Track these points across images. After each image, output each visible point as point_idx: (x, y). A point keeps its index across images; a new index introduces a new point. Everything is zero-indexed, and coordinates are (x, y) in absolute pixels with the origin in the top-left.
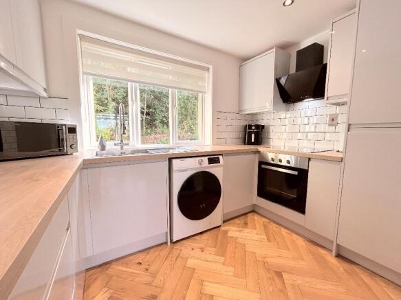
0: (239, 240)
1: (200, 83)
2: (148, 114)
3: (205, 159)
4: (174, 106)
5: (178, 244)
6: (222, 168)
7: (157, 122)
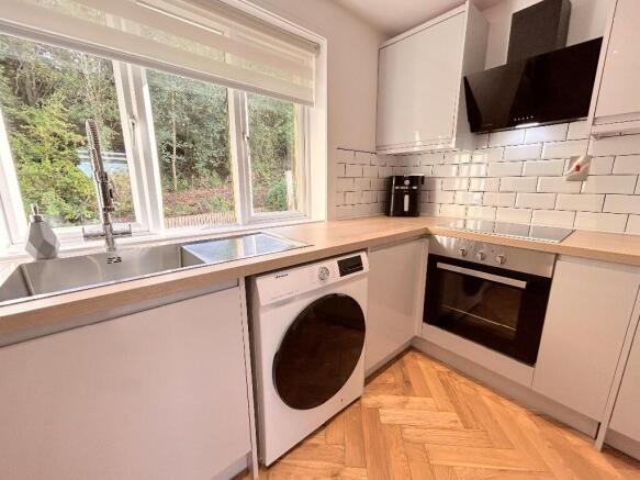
0: (407, 431)
1: (297, 80)
2: (180, 152)
3: (333, 265)
4: (240, 133)
5: (278, 467)
6: (366, 280)
7: (199, 166)
